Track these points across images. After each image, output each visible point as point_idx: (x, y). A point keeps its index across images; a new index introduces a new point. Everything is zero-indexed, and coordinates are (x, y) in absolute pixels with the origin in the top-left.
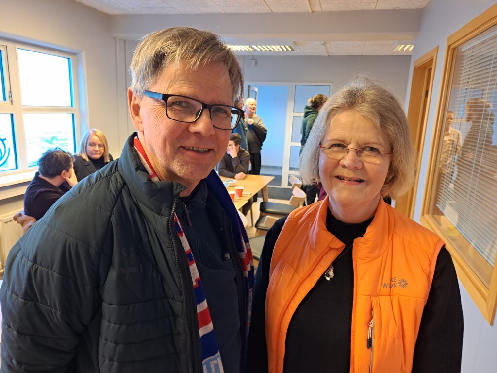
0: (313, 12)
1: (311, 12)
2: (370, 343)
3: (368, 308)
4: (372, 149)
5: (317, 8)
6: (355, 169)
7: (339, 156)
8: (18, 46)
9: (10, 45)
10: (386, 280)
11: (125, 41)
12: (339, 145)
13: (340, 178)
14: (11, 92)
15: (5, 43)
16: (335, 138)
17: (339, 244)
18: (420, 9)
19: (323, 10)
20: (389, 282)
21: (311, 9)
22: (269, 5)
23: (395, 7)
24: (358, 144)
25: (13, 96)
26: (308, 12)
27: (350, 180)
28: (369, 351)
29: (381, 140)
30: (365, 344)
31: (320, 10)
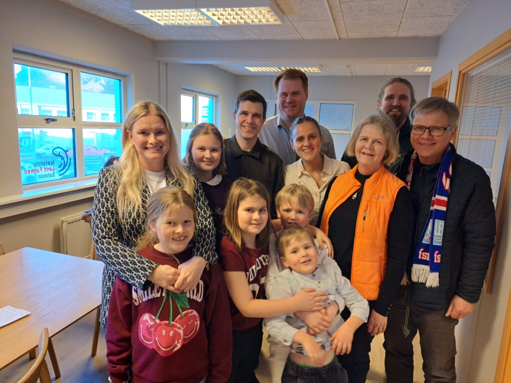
0: (340, 39)
1: (338, 39)
2: (364, 218)
3: (366, 205)
4: (378, 142)
5: (344, 36)
6: (370, 149)
7: (364, 144)
8: (81, 70)
9: (75, 69)
10: (376, 196)
11: (167, 64)
12: (364, 139)
13: (364, 153)
14: (74, 110)
15: (71, 67)
16: (364, 136)
17: (359, 184)
18: (437, 36)
19: (350, 37)
20: (377, 197)
21: (339, 36)
22: (301, 34)
23: (414, 35)
24: (373, 140)
25: (75, 113)
26: (336, 39)
27: (368, 155)
28: (364, 221)
29: (383, 139)
30: (363, 218)
31: (346, 37)
